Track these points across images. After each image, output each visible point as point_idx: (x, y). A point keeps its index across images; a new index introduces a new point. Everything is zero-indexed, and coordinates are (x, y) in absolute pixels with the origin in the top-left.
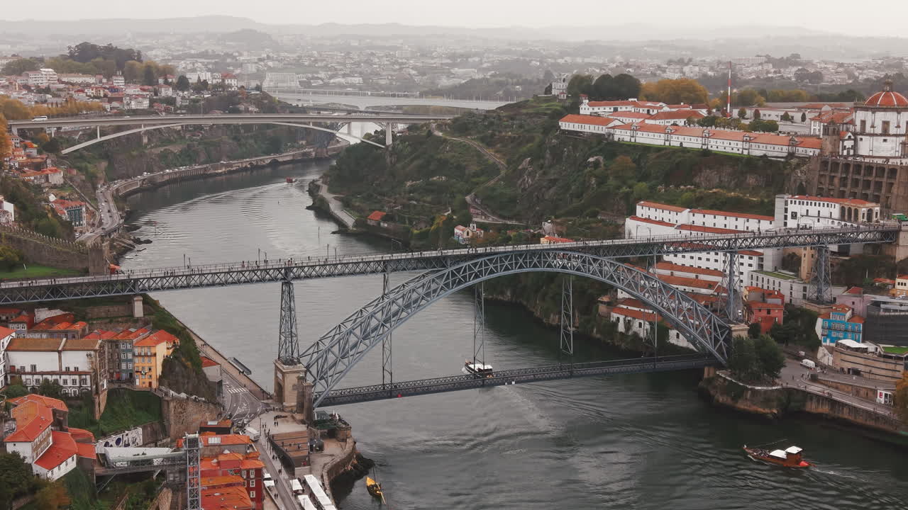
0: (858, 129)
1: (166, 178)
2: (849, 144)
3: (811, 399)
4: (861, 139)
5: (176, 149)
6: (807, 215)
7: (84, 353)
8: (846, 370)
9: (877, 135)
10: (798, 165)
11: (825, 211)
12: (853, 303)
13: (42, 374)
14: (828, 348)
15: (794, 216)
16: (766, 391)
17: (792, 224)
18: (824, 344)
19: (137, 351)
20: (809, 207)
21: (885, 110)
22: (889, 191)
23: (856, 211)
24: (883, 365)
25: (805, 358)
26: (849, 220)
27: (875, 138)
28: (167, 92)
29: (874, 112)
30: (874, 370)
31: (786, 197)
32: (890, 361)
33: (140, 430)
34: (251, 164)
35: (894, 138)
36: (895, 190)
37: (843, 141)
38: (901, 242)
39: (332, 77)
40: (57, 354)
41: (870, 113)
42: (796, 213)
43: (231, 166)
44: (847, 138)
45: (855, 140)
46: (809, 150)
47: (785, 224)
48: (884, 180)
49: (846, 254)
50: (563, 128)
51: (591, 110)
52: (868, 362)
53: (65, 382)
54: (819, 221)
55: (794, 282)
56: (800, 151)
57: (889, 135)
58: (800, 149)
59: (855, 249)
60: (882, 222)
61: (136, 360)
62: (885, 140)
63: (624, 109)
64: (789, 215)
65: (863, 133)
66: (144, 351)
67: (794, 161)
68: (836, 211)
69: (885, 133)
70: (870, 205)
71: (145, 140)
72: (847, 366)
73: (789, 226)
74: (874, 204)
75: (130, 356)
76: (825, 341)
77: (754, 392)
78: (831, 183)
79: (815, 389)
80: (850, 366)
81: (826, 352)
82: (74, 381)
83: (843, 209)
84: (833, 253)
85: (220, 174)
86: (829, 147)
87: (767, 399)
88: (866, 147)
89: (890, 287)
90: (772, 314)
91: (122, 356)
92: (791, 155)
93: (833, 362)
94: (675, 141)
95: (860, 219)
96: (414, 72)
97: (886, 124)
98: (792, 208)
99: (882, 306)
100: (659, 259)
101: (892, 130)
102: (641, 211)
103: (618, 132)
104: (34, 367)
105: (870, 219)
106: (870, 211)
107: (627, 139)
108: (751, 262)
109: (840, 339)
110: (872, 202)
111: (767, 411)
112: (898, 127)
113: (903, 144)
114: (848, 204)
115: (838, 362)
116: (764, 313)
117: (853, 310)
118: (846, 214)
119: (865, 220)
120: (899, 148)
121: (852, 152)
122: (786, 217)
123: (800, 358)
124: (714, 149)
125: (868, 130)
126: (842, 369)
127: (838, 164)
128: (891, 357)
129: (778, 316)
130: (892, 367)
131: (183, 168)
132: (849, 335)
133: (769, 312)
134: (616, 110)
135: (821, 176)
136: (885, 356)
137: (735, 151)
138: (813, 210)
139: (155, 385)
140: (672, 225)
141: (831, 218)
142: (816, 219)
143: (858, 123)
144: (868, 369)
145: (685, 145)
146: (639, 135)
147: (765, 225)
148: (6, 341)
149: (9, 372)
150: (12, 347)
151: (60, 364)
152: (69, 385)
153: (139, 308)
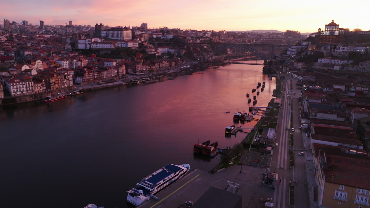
2: (322, 33)
13: (170, 52)
21: (328, 26)
35: (329, 31)
44: (322, 31)
45: (324, 32)
62: (327, 32)
69: (327, 30)
86: (318, 34)
112: (330, 29)
120: (330, 33)
148: (168, 48)
149: (168, 51)
150: (169, 49)
151: (172, 51)
152: (172, 53)
153: (186, 47)
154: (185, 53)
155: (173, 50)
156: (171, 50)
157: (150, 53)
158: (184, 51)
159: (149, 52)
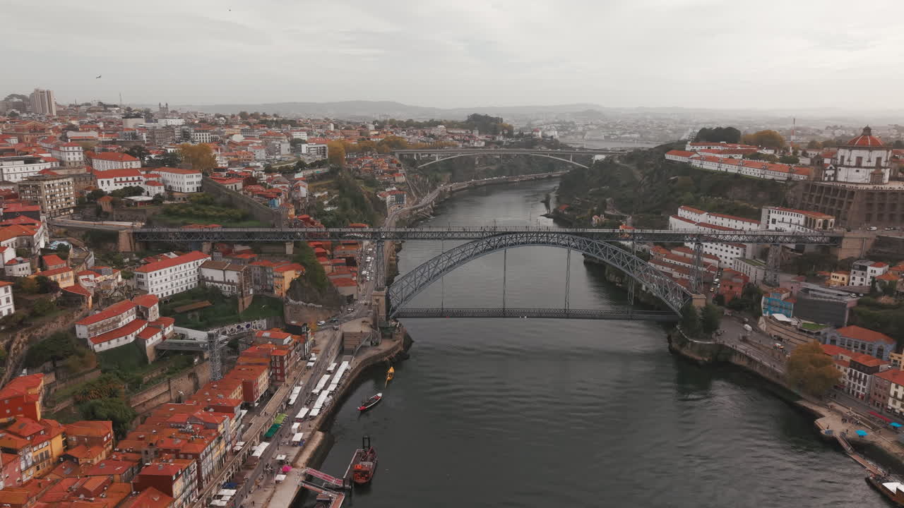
0: (839, 161)
1: (485, 183)
2: (830, 173)
3: (736, 355)
4: (840, 170)
5: (493, 168)
6: (783, 222)
7: (236, 273)
8: (773, 336)
9: (852, 167)
10: (792, 186)
11: (795, 219)
12: (792, 288)
13: (215, 282)
14: (765, 318)
15: (774, 221)
16: (701, 344)
17: (772, 227)
18: (764, 315)
19: (275, 274)
20: (784, 216)
21: (860, 148)
22: (848, 208)
23: (815, 220)
24: (799, 337)
25: (747, 323)
26: (810, 228)
27: (850, 169)
28: (500, 138)
29: (851, 150)
30: (792, 339)
31: (769, 207)
32: (803, 333)
33: (265, 321)
34: (535, 177)
35: (865, 170)
36: (851, 207)
37: (825, 170)
38: (844, 246)
39: (624, 133)
40: (222, 272)
41: (847, 151)
42: (775, 220)
43: (523, 178)
44: (828, 168)
45: (836, 170)
46: (800, 176)
47: (768, 227)
48: (845, 199)
49: (801, 251)
50: (667, 158)
51: (691, 148)
52: (788, 333)
53: (225, 288)
54: (790, 226)
55: (760, 268)
56: (795, 176)
57: (861, 167)
58: (795, 175)
59: (809, 248)
60: (834, 230)
61: (275, 279)
62: (858, 171)
63: (715, 148)
64: (771, 220)
65: (842, 165)
66: (278, 274)
67: (790, 184)
68: (802, 220)
69: (858, 165)
70: (826, 217)
71: (477, 163)
72: (774, 333)
73: (770, 228)
74: (829, 216)
75: (271, 276)
76: (765, 313)
77: (693, 344)
78: (810, 199)
79: (741, 348)
80: (777, 334)
81: (764, 321)
82: (229, 288)
83: (806, 218)
84: (792, 250)
85: (516, 182)
86: (813, 175)
87: (702, 351)
88: (843, 175)
89: (827, 278)
90: (734, 289)
91: (268, 277)
92: (789, 179)
93: (766, 329)
94: (724, 168)
95: (817, 226)
96: (670, 132)
97: (859, 159)
98: (773, 216)
99: (810, 292)
100: (682, 245)
101: (864, 163)
102: (681, 212)
103: (694, 161)
104: (212, 277)
105: (825, 227)
106: (826, 222)
107: (698, 166)
108: (738, 251)
109: (775, 312)
110: (828, 214)
111: (701, 359)
112: (869, 161)
113: (873, 174)
114: (810, 215)
115: (769, 329)
116: (728, 288)
117: (791, 292)
118: (809, 223)
119: (821, 227)
120: (869, 177)
121: (832, 179)
122: (768, 222)
123: (744, 323)
124: (745, 173)
125: (846, 163)
126: (770, 335)
127: (816, 186)
128: (805, 332)
129: (738, 291)
130: (805, 338)
131: (495, 178)
132: (784, 311)
133: (731, 287)
134: (709, 148)
135: (804, 195)
136: (801, 330)
137: (756, 175)
138: (787, 218)
139: (284, 295)
140: (694, 222)
141: (799, 225)
142: (789, 225)
143: (839, 158)
144: (788, 338)
145: (729, 171)
146: (705, 163)
147: (754, 227)
148: (200, 262)
149: (201, 279)
150: (203, 266)
151: (225, 277)
152: (226, 290)
153: (289, 249)
154: (293, 283)
155: (232, 276)
156: (215, 275)
157: (105, 346)
158: (290, 275)
159: (99, 340)
